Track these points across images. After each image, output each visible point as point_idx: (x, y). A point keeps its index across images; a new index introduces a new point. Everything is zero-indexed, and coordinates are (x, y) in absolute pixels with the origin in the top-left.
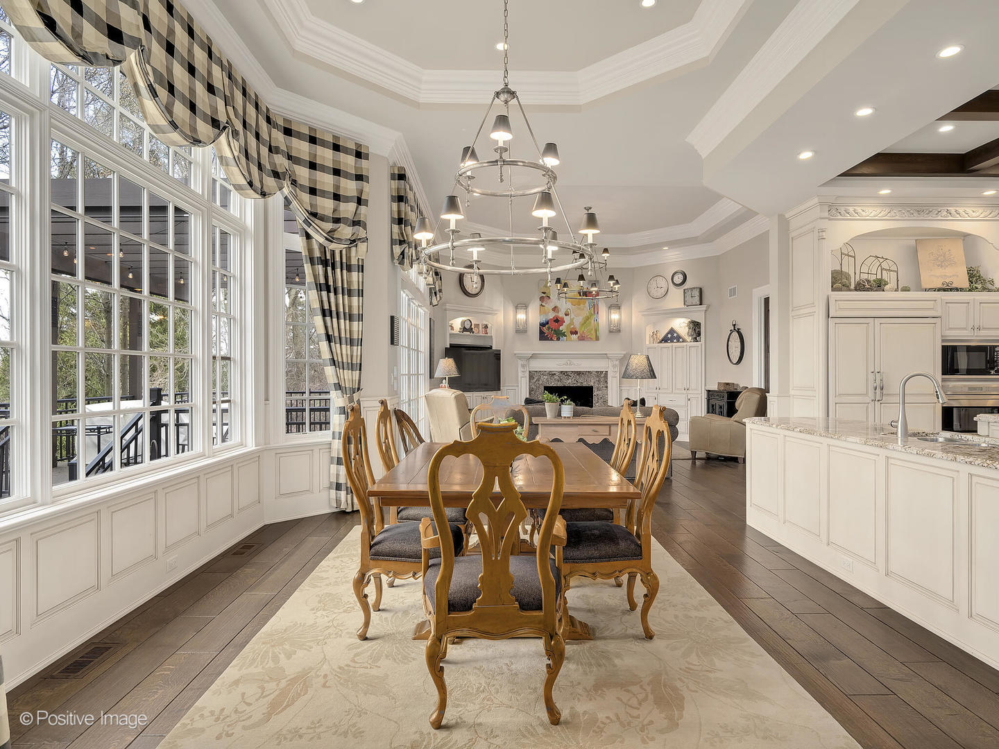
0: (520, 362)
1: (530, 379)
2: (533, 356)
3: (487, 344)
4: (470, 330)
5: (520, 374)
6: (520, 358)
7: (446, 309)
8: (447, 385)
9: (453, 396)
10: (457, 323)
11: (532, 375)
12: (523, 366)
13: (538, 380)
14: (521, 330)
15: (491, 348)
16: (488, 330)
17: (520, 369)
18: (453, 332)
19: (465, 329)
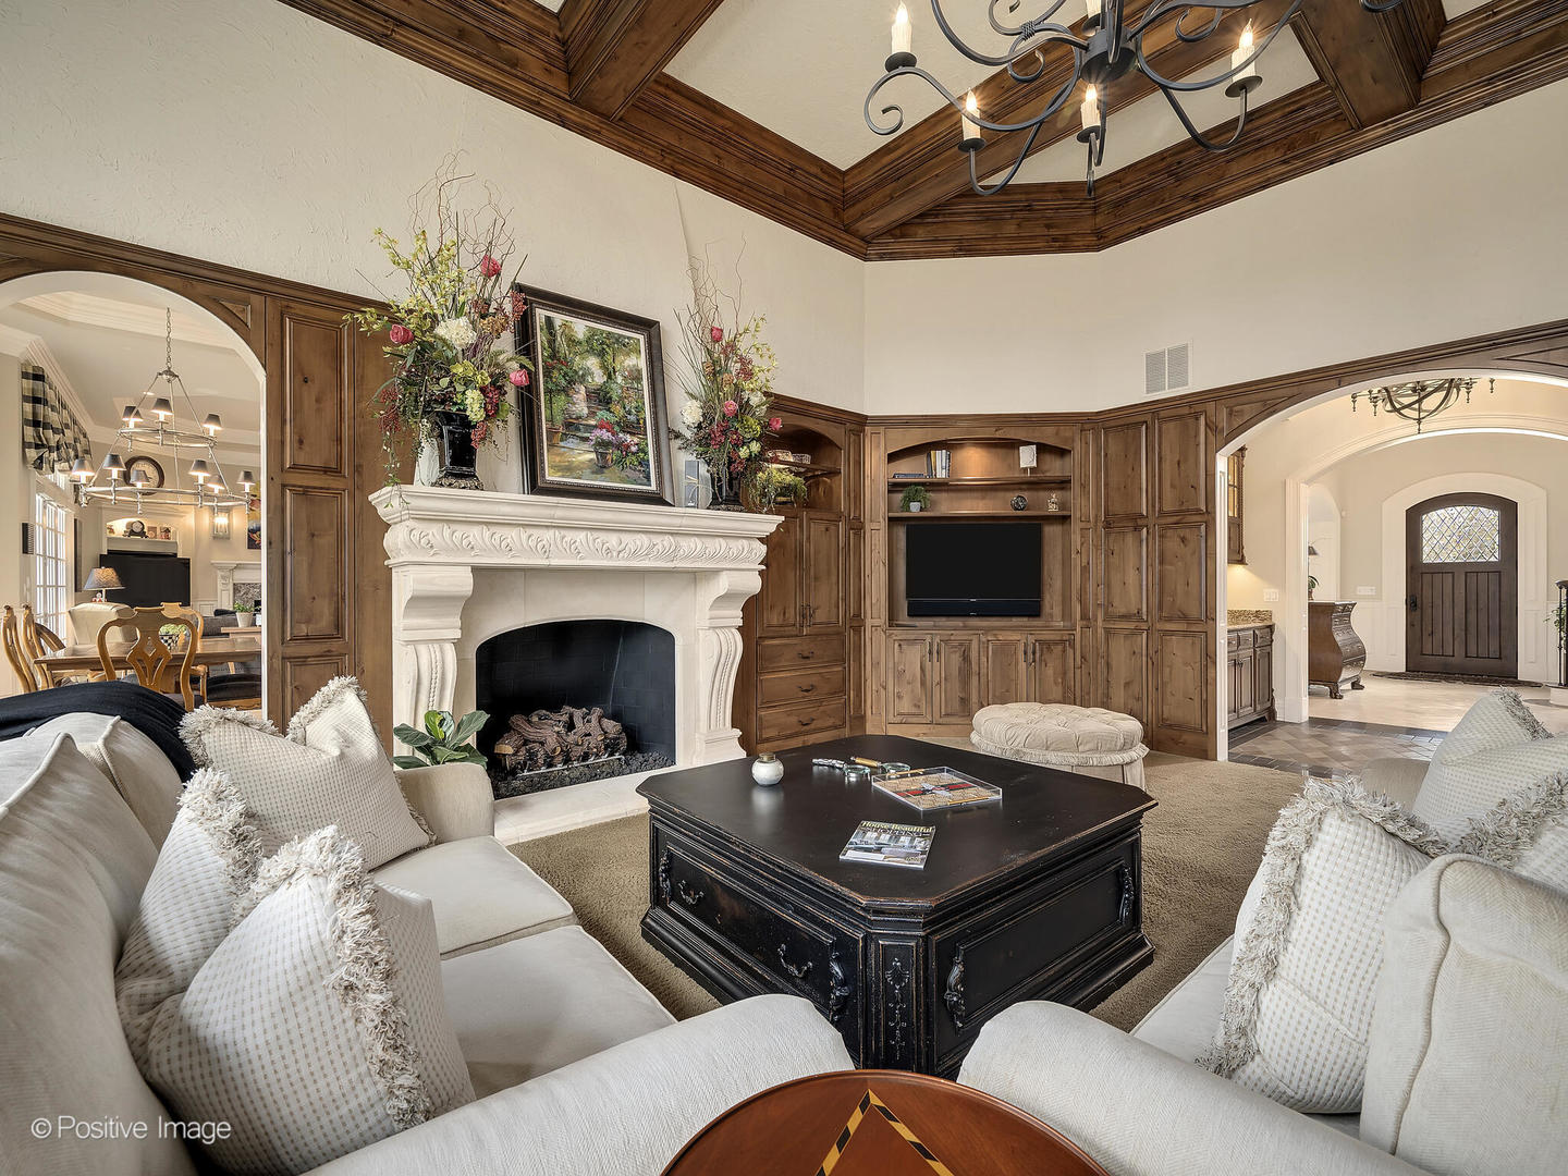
0: (220, 573)
1: (234, 593)
2: (238, 567)
3: (170, 551)
4: (142, 534)
5: (220, 587)
6: (221, 569)
7: (101, 508)
8: (103, 599)
9: (114, 610)
10: (120, 526)
11: (236, 588)
12: (223, 577)
13: (246, 593)
14: (221, 537)
15: (176, 554)
16: (171, 535)
17: (220, 582)
18: (113, 535)
19: (132, 533)
